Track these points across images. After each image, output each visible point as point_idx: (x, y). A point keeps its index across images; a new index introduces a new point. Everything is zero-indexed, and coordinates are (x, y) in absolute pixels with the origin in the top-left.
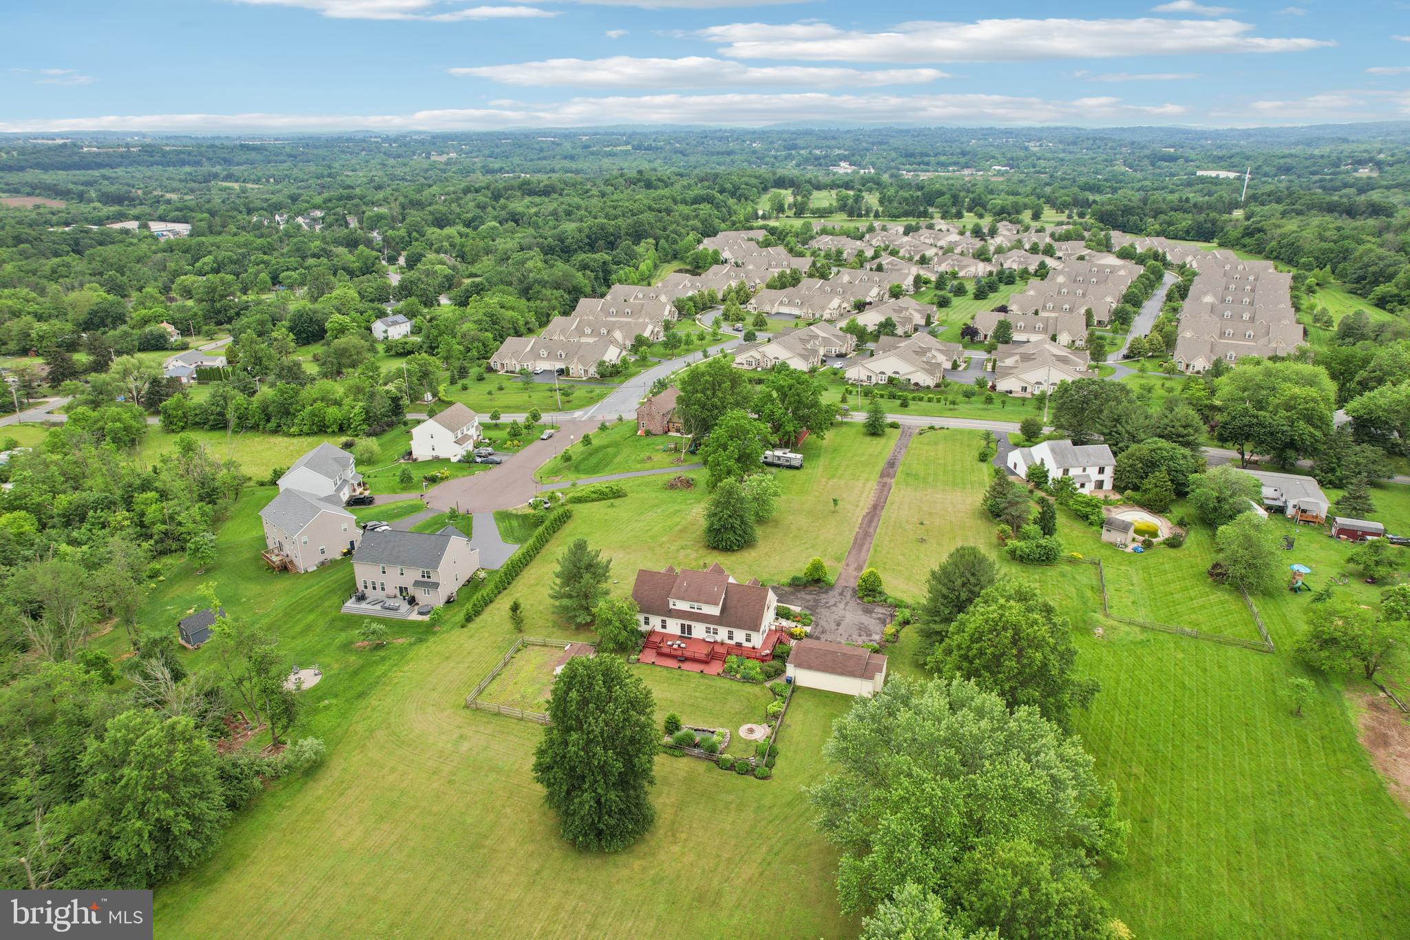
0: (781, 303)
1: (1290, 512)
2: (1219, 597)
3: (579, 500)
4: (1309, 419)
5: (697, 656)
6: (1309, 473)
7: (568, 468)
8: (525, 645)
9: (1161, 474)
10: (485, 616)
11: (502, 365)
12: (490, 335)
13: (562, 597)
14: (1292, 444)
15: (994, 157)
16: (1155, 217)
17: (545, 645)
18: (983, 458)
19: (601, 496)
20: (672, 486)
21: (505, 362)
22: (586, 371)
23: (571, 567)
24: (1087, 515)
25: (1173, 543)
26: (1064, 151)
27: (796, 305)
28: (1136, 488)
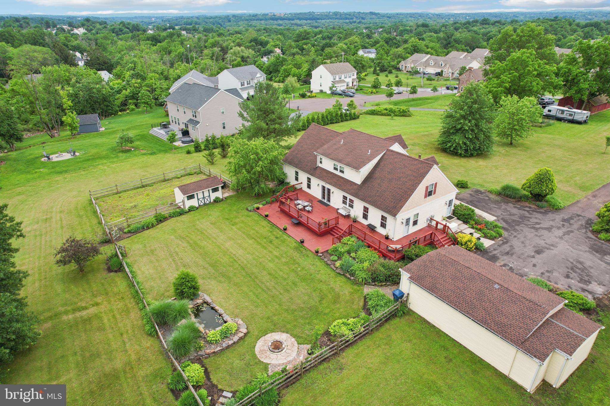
5: (311, 224)
8: (199, 173)
11: (406, 67)
21: (407, 65)
22: (453, 74)
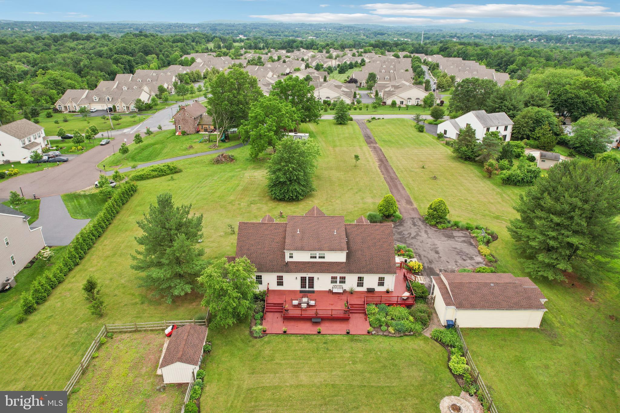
3: (142, 178)
5: (335, 314)
7: (126, 159)
8: (110, 335)
9: (545, 126)
10: (53, 302)
11: (65, 107)
12: (54, 92)
13: (149, 267)
15: (308, 33)
17: (136, 331)
18: (421, 130)
19: (161, 173)
20: (218, 161)
21: (67, 105)
22: (128, 108)
23: (159, 229)
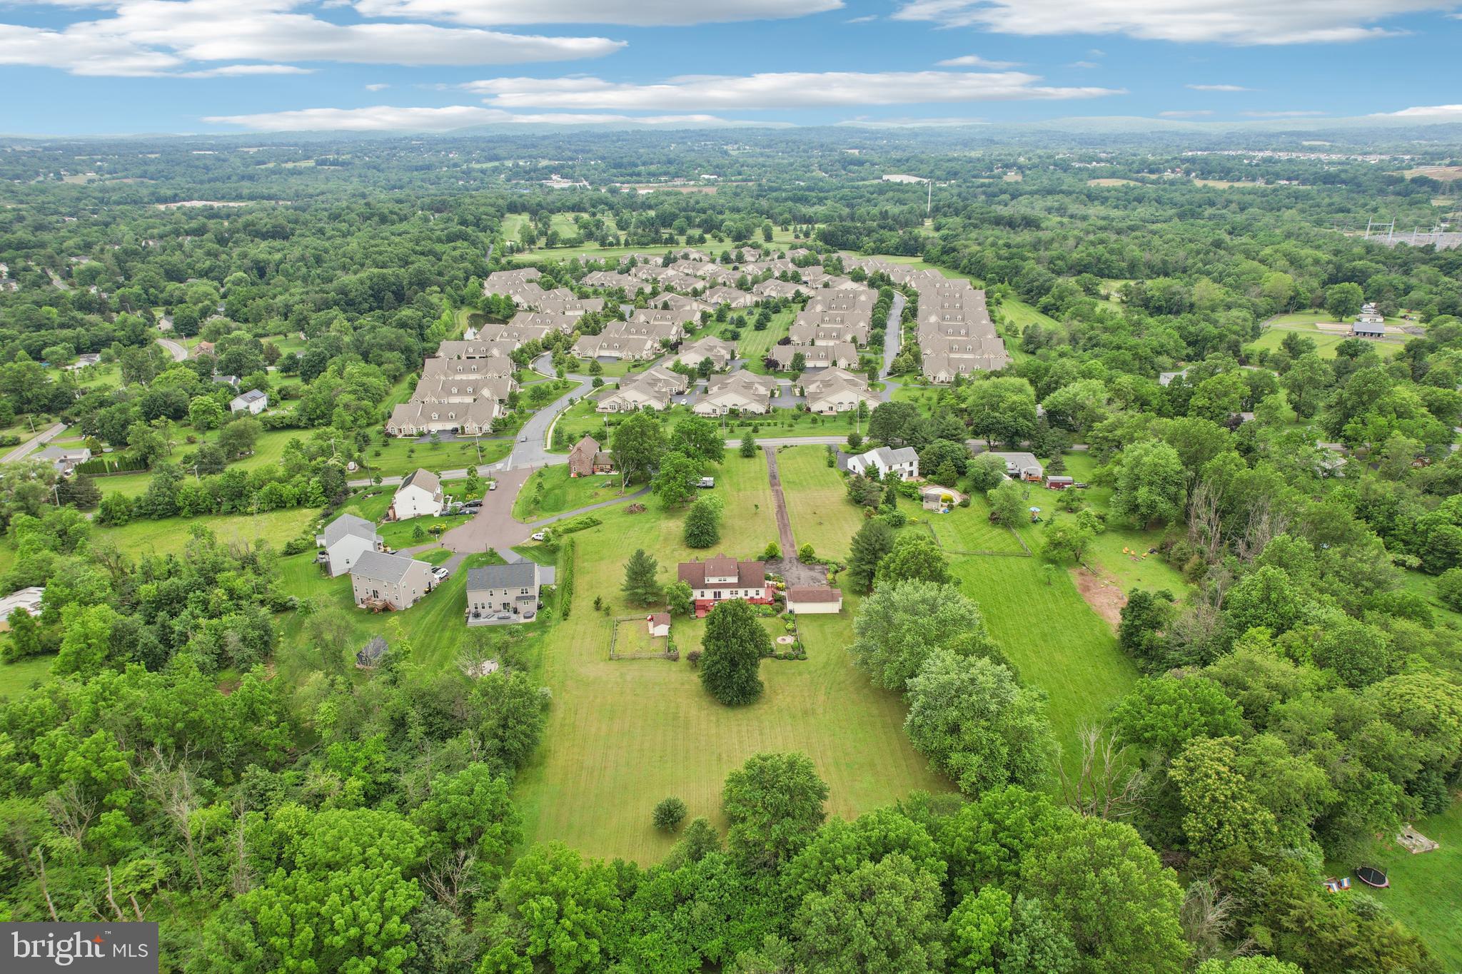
0: (601, 347)
1: (1023, 476)
2: (997, 531)
3: (571, 530)
4: (1025, 417)
6: (1028, 450)
7: (537, 509)
8: (619, 622)
9: (948, 462)
11: (399, 429)
14: (1017, 433)
15: (700, 166)
16: (868, 235)
17: (631, 620)
18: (831, 464)
19: (585, 525)
20: (631, 512)
21: (400, 427)
22: (481, 428)
24: (910, 494)
25: (965, 504)
26: (762, 155)
27: (614, 348)
28: (934, 473)
